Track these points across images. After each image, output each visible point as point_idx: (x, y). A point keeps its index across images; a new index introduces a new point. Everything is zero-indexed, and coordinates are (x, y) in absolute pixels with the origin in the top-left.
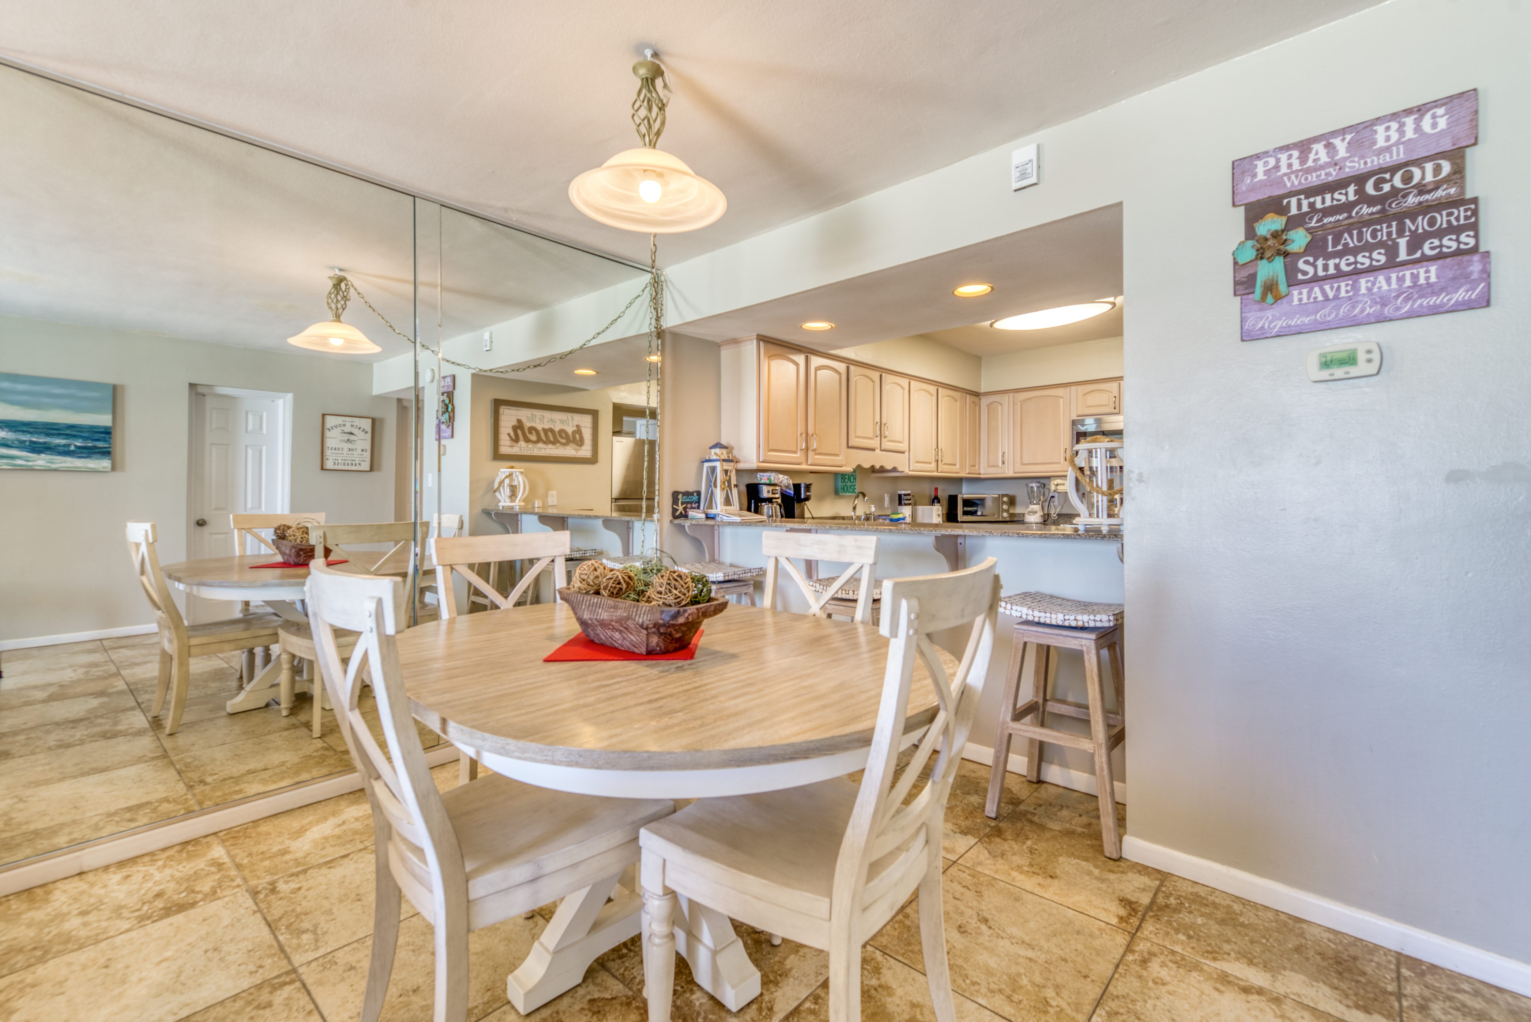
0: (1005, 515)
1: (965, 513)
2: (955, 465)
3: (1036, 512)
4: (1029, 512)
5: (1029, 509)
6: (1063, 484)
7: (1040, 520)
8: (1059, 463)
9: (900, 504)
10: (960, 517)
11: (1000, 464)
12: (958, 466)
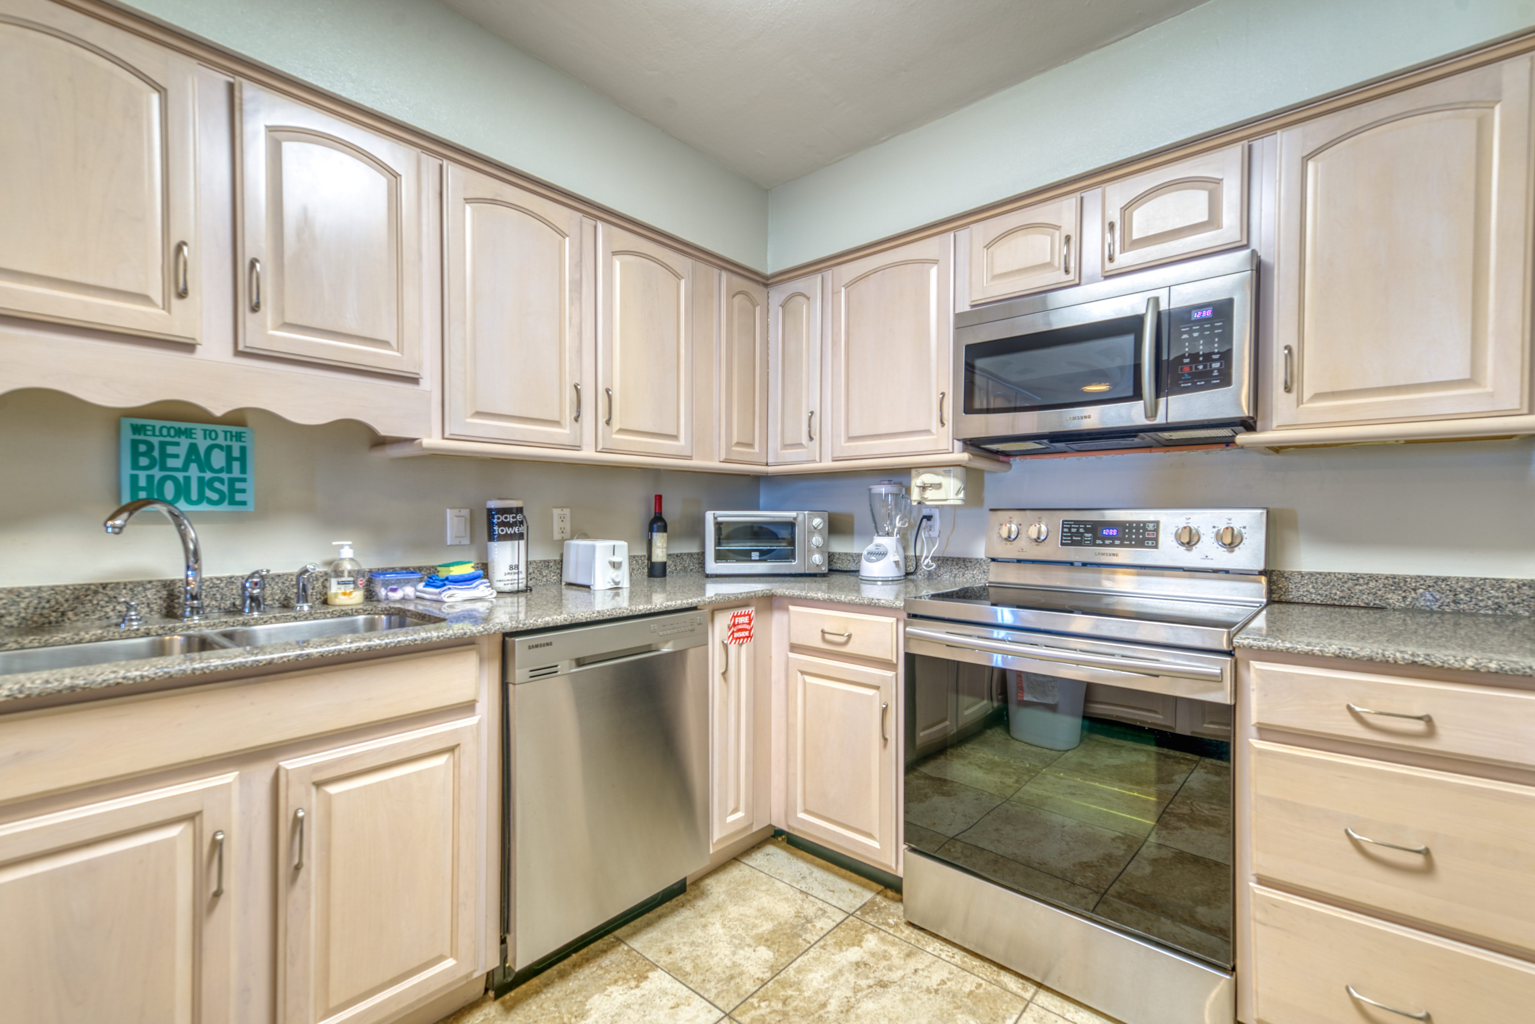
0: (817, 558)
1: (720, 556)
2: (675, 437)
3: (884, 554)
4: (870, 553)
5: (871, 547)
6: (939, 486)
7: (892, 572)
8: (928, 432)
9: (491, 537)
10: (712, 566)
11: (805, 440)
12: (682, 441)
